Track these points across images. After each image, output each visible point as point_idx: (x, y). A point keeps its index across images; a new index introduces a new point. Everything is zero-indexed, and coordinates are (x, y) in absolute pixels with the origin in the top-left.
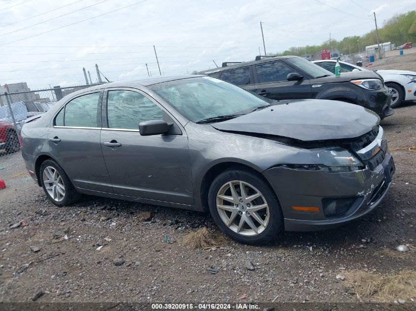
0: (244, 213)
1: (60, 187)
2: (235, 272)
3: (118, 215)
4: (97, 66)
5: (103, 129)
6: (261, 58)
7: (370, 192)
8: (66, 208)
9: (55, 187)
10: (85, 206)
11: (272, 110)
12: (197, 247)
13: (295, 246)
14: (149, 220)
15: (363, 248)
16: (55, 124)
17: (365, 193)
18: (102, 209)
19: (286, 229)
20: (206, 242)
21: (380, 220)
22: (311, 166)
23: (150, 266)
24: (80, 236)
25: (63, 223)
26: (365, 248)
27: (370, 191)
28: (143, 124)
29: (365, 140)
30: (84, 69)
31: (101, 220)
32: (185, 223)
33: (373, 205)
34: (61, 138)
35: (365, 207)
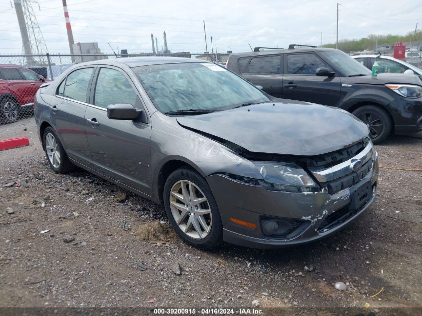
0: (192, 214)
1: (57, 154)
2: (162, 273)
3: (100, 191)
4: (165, 33)
5: (89, 105)
6: (295, 47)
7: (321, 218)
8: (61, 175)
9: (54, 154)
10: (78, 176)
11: (249, 110)
12: (144, 240)
13: (236, 258)
14: (122, 201)
15: (301, 276)
16: (57, 93)
17: (313, 218)
18: (90, 183)
19: (225, 239)
20: (154, 235)
21: (338, 249)
22: (250, 180)
23: (93, 249)
24: (55, 206)
25: (49, 190)
26: (302, 277)
27: (320, 216)
28: (112, 107)
29: (329, 160)
30: (152, 36)
31: (82, 193)
32: (151, 212)
33: (326, 232)
34: (59, 107)
35: (312, 233)
